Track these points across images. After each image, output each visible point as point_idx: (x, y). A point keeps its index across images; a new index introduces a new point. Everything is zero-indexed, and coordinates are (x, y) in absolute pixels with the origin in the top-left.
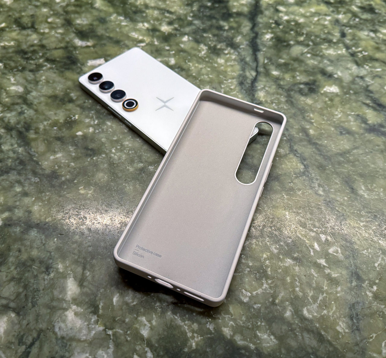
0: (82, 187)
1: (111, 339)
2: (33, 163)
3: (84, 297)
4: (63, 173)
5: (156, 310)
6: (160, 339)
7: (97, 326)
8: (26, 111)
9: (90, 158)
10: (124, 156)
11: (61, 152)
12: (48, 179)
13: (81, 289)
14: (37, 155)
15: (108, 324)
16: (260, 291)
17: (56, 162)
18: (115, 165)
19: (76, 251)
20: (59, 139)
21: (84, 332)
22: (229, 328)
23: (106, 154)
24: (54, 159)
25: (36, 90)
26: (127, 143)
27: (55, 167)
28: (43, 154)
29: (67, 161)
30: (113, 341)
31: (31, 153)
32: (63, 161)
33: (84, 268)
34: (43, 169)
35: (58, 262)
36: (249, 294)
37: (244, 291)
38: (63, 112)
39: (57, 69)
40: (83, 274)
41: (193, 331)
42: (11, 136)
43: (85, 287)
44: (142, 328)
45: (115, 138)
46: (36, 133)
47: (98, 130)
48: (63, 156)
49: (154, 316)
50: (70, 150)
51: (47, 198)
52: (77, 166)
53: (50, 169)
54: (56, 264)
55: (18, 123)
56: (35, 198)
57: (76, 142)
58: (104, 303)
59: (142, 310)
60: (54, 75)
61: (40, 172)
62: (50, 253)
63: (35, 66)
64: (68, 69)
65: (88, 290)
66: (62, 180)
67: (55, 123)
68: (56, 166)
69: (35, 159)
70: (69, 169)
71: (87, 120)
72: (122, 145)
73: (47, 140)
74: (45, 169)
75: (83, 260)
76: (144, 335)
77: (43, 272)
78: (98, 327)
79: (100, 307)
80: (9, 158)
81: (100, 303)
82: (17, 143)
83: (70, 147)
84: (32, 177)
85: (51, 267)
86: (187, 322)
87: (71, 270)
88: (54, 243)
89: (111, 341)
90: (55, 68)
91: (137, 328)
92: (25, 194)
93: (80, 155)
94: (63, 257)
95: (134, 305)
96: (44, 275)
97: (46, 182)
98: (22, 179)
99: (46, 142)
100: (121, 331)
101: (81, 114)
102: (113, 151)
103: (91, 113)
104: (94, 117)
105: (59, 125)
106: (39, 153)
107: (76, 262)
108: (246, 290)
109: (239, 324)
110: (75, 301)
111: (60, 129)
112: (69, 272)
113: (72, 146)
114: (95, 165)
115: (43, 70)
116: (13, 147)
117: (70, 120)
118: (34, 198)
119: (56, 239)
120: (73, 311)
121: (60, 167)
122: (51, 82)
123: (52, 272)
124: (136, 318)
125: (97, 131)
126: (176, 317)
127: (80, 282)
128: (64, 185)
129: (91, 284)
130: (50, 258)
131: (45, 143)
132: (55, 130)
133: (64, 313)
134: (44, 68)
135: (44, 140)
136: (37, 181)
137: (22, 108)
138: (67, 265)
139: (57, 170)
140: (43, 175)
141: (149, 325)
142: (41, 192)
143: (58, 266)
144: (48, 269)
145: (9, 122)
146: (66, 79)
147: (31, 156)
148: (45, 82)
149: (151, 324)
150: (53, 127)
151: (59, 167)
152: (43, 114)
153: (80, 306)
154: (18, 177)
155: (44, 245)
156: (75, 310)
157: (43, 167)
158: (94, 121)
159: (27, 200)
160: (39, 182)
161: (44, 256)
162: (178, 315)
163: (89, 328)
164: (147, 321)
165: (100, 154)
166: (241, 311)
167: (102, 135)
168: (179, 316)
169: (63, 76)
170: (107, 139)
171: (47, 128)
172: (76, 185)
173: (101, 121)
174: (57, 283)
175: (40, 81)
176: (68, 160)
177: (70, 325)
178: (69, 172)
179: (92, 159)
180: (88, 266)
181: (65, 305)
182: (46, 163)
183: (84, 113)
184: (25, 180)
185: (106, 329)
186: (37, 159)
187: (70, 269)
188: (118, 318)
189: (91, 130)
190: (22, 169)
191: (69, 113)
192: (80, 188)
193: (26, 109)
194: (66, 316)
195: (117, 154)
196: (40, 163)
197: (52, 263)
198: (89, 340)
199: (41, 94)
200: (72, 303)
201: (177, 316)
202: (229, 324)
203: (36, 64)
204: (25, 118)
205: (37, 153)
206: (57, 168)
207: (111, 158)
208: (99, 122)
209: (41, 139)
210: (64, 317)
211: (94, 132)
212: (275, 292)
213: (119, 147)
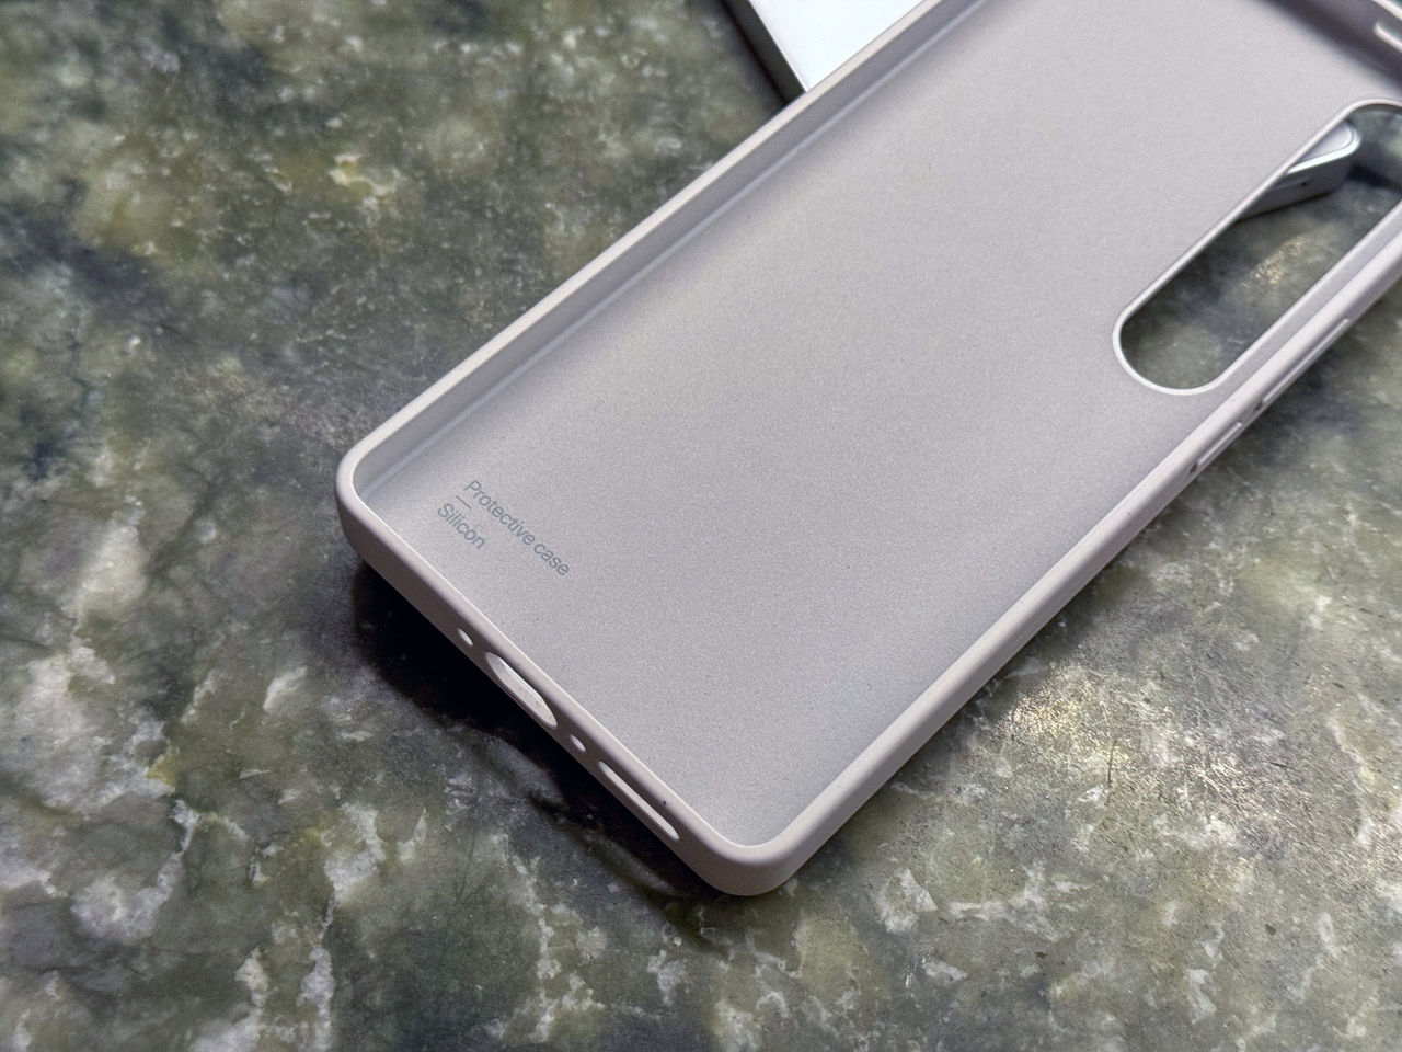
0: (352, 158)
1: (179, 849)
3: (144, 628)
5: (444, 801)
6: (402, 933)
7: (146, 770)
10: (608, 79)
12: (220, 74)
13: (149, 587)
15: (197, 777)
16: (989, 909)
18: (547, 108)
19: (201, 422)
21: (77, 774)
22: (750, 1016)
27: (271, 29)
30: (186, 858)
34: (213, 24)
35: (103, 440)
36: (929, 904)
37: (907, 877)
41: (572, 962)
43: (168, 583)
44: (341, 855)
49: (422, 824)
54: (92, 445)
58: (224, 687)
59: (379, 778)
62: (87, 388)
65: (178, 603)
70: (328, 59)
72: (621, 27)
76: (337, 887)
77: (19, 459)
78: (149, 777)
79: (198, 694)
81: (203, 678)
84: (154, 47)
85: (62, 453)
86: (560, 909)
87: (144, 495)
88: (123, 353)
89: (176, 856)
91: (316, 846)
92: (93, 108)
95: (353, 745)
96: (16, 470)
98: (106, 37)
100: (241, 834)
107: (180, 467)
108: (919, 878)
109: (811, 1017)
110: (102, 630)
120: (69, 668)
121: (293, 38)
123: (59, 472)
124: (337, 804)
126: (522, 869)
127: (159, 556)
128: (276, 123)
129: (205, 585)
130: (73, 412)
133: (25, 660)
136: (165, 68)
140: (205, 49)
141: (380, 855)
142: (164, 120)
143: (96, 456)
144: (45, 452)
149: (392, 852)
153: (112, 660)
154: (93, 26)
155: (75, 346)
156: (81, 666)
159: (86, 136)
160: (173, 73)
162: (535, 862)
163: (105, 764)
164: (379, 834)
166: (849, 964)
168: (539, 866)
174: (55, 526)
177: (26, 722)
178: (326, 73)
179: (454, 47)
181: (45, 631)
184: (118, 48)
185: (176, 796)
187: (138, 486)
188: (256, 771)
192: (340, 159)
194: (30, 679)
198: (80, 815)
200: (81, 633)
201: (527, 864)
202: (760, 994)
206: (278, 37)
210: (17, 680)
212: (1069, 942)
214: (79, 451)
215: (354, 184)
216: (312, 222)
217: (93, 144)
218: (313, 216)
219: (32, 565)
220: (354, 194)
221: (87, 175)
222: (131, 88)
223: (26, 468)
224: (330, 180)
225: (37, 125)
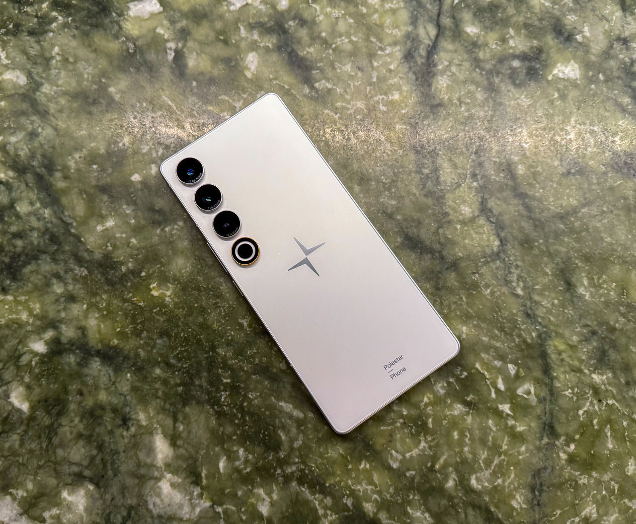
0: (155, 285)
4: (122, 258)
8: (40, 130)
14: (74, 224)
24: (102, 231)
25: (48, 79)
33: (175, 420)
35: (138, 410)
39: (77, 28)
40: (175, 428)
42: (27, 185)
46: (66, 178)
48: (116, 225)
52: (141, 244)
53: (100, 251)
55: (33, 156)
60: (74, 43)
63: (36, 20)
64: (97, 26)
66: (122, 271)
68: (109, 244)
80: (32, 229)
82: (39, 199)
83: (125, 207)
90: (73, 24)
93: (143, 222)
99: (84, 196)
115: (53, 32)
116: (34, 208)
120: (168, 481)
121: (115, 247)
122: (71, 60)
131: (83, 199)
134: (54, 25)
136: (84, 274)
137: (32, 123)
138: (152, 415)
145: (17, 156)
146: (95, 51)
147: (67, 225)
148: (60, 61)
160: (87, 275)
169: (90, 46)
171: (81, 166)
175: (52, 58)
178: (131, 256)
180: (180, 417)
181: (156, 474)
186: (76, 232)
187: (155, 420)
190: (57, 250)
192: (152, 286)
193: (39, 126)
194: (160, 488)
196: (82, 239)
197: (129, 413)
199: (59, 88)
200: (165, 471)
203: (37, 16)
204: (41, 145)
210: (157, 490)
214: (133, 417)
215: (160, 294)
216: (155, 312)
217: (79, 311)
218: (154, 311)
219: (142, 456)
220: (162, 297)
221: (83, 323)
222: (78, 286)
223: (123, 428)
224: (152, 295)
225: (59, 311)
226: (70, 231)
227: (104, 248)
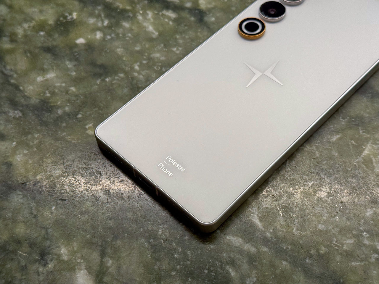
2: (10, 88)
4: (59, 103)
9: (100, 80)
11: (53, 71)
14: (15, 76)
17: (47, 85)
20: (48, 50)
23: (126, 73)
24: (42, 81)
26: (158, 55)
28: (25, 74)
29: (64, 85)
31: (6, 72)
32: (58, 84)
38: (52, 8)
45: (138, 48)
47: (110, 35)
48: (57, 77)
50: (68, 68)
51: (35, 143)
52: (81, 91)
53: (37, 97)
56: (17, 143)
57: (76, 54)
61: (22, 101)
66: (57, 114)
67: (41, 26)
68: (47, 92)
69: (12, 81)
71: (91, 21)
73: (30, 52)
74: (29, 98)
75: (101, 240)
83: (67, 63)
93: (83, 74)
94: (68, 237)
97: (33, 117)
99: (28, 55)
101: (82, 10)
102: (137, 67)
103: (98, 10)
104: (103, 15)
105: (47, 28)
106: (19, 72)
111: (49, 34)
112: (79, 261)
113: (70, 60)
114: (109, 90)
117: (65, 21)
118: (14, 143)
119: (54, 208)
125: (109, 37)
131: (27, 57)
132: (41, 36)
135: (25, 52)
138: (75, 249)
139: (49, 98)
150: (37, 31)
151: (51, 94)
152: (22, 12)
157: (26, 94)
158: (103, 21)
161: (36, 235)
165: (116, 73)
167: (116, 43)
170: (126, 49)
172: (80, 121)
173: (113, 21)
176: (65, 82)
182: (31, 87)
183: (85, 9)
186: (16, 82)
189: (99, 35)
191: (62, 9)
195: (143, 73)
196: (21, 88)
205: (16, 72)
207: (133, 78)
208: (111, 24)
209: (21, 50)
211: (104, 39)
213: (145, 62)
226: (9, 82)
227: (42, 95)
